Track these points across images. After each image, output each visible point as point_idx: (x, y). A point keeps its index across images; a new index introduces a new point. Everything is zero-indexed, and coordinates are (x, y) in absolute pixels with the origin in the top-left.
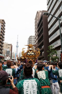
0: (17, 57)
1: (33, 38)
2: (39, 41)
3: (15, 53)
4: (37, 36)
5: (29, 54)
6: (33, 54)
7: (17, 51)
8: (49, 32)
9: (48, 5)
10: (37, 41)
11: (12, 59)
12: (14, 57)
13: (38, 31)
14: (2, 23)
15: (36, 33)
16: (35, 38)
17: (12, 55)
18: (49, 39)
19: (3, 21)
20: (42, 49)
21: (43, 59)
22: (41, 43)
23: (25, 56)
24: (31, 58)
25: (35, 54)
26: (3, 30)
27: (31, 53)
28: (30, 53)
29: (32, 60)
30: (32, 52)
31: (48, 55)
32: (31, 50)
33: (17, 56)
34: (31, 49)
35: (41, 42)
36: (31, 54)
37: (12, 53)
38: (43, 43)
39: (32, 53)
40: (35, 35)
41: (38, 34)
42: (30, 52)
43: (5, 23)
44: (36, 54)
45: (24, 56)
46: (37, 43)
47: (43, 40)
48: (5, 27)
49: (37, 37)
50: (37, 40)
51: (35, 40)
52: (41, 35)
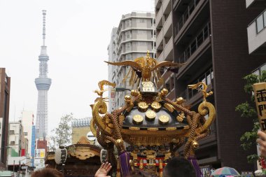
0: (43, 151)
1: (144, 26)
2: (182, 48)
3: (28, 128)
4: (166, 15)
5: (137, 117)
6: (165, 118)
7: (42, 113)
10: (169, 47)
11: (11, 168)
12: (23, 152)
16: (154, 28)
17: (11, 138)
18: (251, 30)
22: (192, 57)
23: (114, 134)
24: (149, 148)
25: (181, 117)
27: (151, 114)
28: (143, 111)
29: (158, 157)
30: (156, 105)
31: (248, 134)
32: (148, 97)
33: (42, 144)
34: (153, 90)
35: (194, 50)
36: (150, 121)
37: (11, 128)
38: (206, 57)
39: (157, 111)
40: (157, 9)
42: (143, 105)
44: (185, 122)
45: (108, 130)
50: (167, 38)
51: (158, 40)
52: (197, 8)
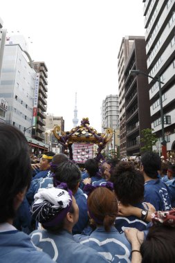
1: (115, 100)
2: (129, 111)
4: (123, 98)
8: (150, 91)
9: (146, 27)
10: (124, 111)
13: (127, 86)
14: (41, 71)
15: (122, 90)
16: (119, 101)
18: (151, 108)
19: (43, 65)
20: (135, 129)
21: (138, 153)
26: (43, 86)
38: (137, 116)
40: (120, 95)
41: (125, 92)
43: (47, 71)
46: (123, 116)
47: (137, 110)
48: (47, 80)
49: (124, 101)
50: (123, 107)
